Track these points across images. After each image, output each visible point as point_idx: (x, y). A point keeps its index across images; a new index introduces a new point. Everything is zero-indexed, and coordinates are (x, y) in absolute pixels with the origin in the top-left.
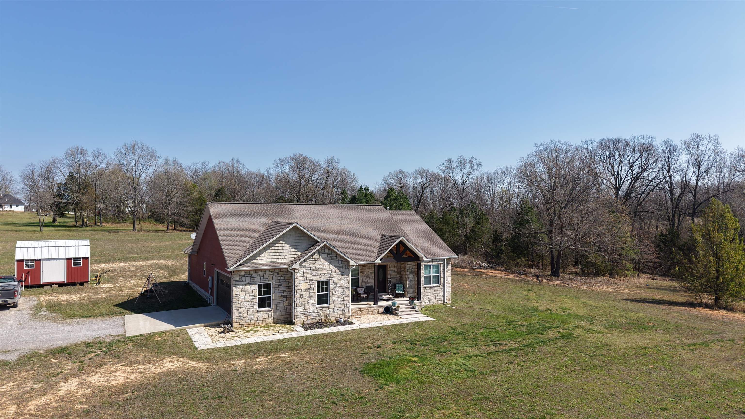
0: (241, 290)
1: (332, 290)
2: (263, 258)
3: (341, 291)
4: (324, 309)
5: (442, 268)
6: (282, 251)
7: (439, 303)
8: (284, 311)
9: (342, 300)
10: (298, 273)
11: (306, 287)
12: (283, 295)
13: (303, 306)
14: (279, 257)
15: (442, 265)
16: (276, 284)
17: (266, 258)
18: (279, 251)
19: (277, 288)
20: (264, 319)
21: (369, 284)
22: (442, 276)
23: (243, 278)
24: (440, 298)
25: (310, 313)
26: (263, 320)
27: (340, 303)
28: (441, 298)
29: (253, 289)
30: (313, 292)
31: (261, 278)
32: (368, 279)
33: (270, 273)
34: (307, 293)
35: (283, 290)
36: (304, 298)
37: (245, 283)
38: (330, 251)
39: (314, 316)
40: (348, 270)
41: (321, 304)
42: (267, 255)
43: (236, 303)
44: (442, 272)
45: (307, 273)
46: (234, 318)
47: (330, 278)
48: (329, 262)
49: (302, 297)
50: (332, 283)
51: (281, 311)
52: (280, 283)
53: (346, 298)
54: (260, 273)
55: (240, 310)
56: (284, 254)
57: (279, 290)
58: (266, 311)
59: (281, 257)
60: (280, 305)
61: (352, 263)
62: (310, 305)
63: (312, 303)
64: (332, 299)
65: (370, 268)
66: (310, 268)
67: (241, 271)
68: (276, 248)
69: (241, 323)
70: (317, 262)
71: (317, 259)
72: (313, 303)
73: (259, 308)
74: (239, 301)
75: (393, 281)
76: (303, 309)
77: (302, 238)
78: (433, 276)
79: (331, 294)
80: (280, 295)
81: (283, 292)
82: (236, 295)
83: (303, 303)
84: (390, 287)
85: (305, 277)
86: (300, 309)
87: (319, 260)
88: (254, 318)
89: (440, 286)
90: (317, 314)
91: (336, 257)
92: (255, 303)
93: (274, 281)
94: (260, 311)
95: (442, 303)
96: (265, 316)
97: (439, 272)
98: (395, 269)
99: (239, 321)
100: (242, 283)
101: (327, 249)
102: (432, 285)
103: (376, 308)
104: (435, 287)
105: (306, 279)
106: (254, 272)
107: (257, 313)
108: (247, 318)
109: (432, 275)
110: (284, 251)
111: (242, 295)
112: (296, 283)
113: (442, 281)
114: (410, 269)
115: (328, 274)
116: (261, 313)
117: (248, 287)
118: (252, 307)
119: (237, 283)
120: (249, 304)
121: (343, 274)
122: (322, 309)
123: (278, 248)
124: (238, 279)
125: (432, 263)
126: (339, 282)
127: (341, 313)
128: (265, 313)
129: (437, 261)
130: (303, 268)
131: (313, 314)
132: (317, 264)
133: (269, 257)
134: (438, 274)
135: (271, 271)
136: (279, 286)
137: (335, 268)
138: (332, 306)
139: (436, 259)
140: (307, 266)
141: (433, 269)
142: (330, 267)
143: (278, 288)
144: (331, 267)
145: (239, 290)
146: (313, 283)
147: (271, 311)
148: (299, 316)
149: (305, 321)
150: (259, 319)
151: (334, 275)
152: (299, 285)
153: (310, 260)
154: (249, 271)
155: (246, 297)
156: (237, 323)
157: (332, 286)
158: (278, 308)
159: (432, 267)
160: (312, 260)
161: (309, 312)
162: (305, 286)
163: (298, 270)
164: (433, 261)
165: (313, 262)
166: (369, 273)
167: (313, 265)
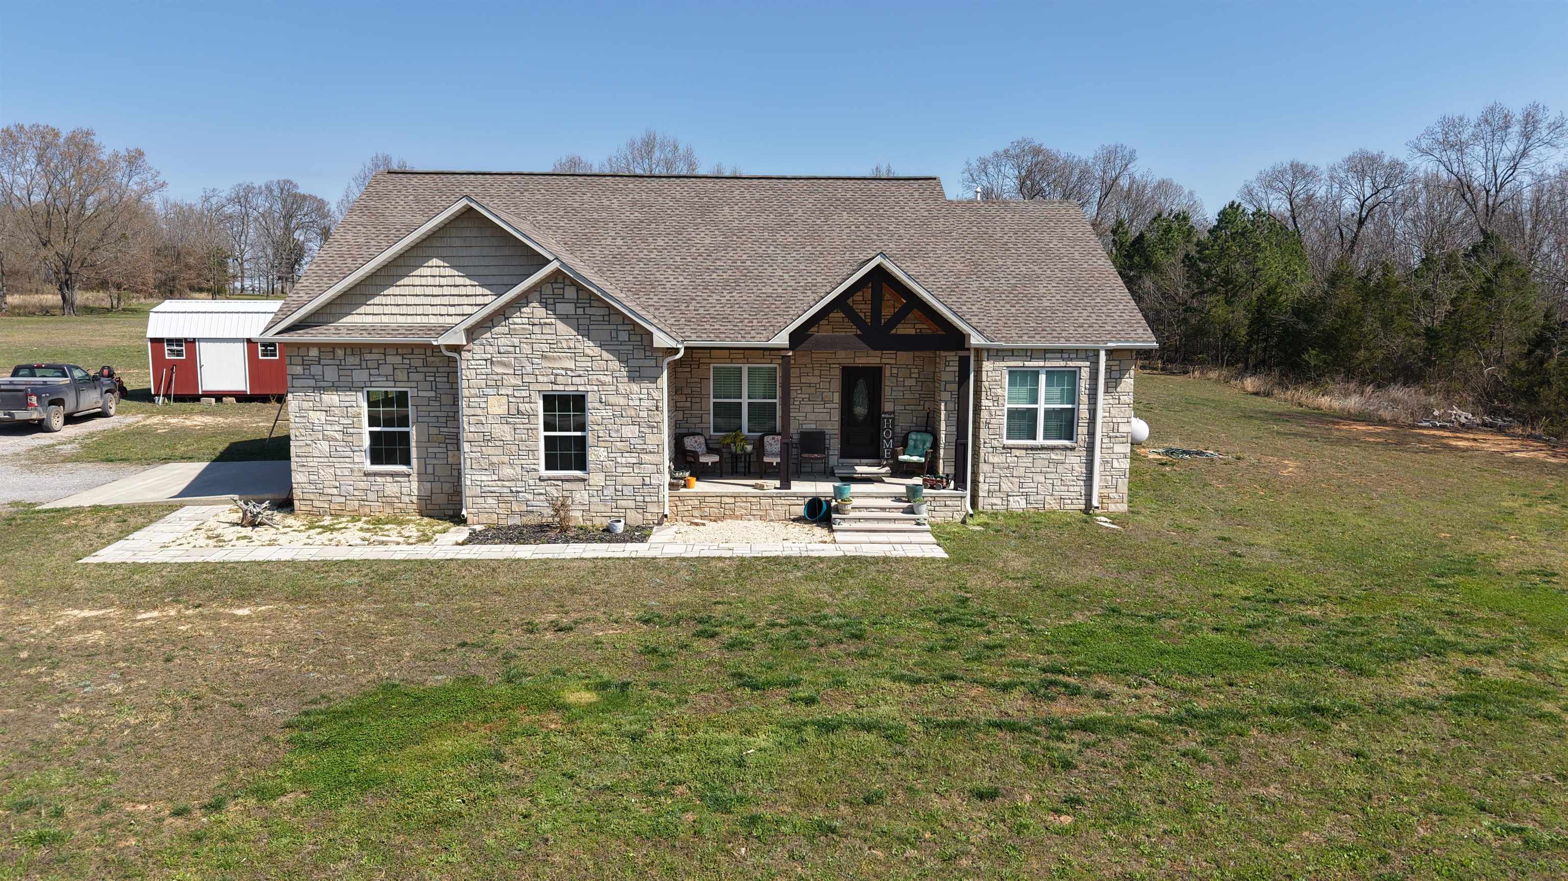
0: (311, 404)
1: (596, 427)
2: (376, 310)
3: (630, 431)
4: (567, 486)
5: (1084, 384)
6: (437, 291)
7: (1067, 507)
8: (449, 479)
9: (634, 461)
10: (473, 362)
11: (503, 410)
12: (446, 430)
13: (493, 467)
14: (430, 310)
15: (1085, 374)
16: (420, 394)
17: (387, 310)
18: (428, 291)
19: (424, 408)
20: (389, 500)
21: (813, 426)
22: (1084, 413)
23: (316, 370)
24: (1071, 489)
25: (518, 492)
26: (384, 500)
27: (626, 470)
28: (1077, 489)
29: (347, 404)
30: (528, 426)
31: (372, 372)
32: (809, 408)
33: (400, 358)
34: (506, 428)
35: (445, 414)
36: (497, 443)
37: (323, 384)
38: (583, 295)
39: (534, 503)
40: (653, 363)
41: (561, 469)
42: (388, 300)
43: (298, 443)
44: (1084, 398)
45: (503, 364)
46: (294, 486)
47: (589, 388)
48: (585, 331)
49: (488, 439)
50: (597, 405)
51: (442, 479)
52: (433, 394)
53: (646, 458)
54: (368, 356)
55: (311, 464)
56: (445, 300)
57: (432, 414)
58: (393, 475)
59: (435, 310)
60: (434, 461)
61: (661, 340)
62: (519, 469)
63: (523, 462)
64: (595, 454)
65: (817, 372)
66: (512, 349)
67: (308, 345)
68: (417, 281)
69: (316, 503)
70: (537, 329)
71: (536, 321)
72: (529, 462)
73: (373, 463)
74: (309, 438)
75: (903, 423)
76: (496, 478)
77: (506, 252)
78: (1048, 412)
79: (590, 440)
80: (434, 431)
81: (444, 420)
82: (297, 420)
83: (495, 459)
84: (888, 441)
85: (496, 377)
86: (484, 478)
87: (546, 324)
88: (356, 493)
89: (1073, 449)
90: (542, 497)
91: (606, 318)
92: (357, 449)
93: (414, 384)
94: (375, 474)
95: (1083, 507)
96: (391, 488)
97: (1072, 397)
98: (912, 382)
99: (312, 497)
100: (312, 383)
101: (573, 289)
102: (1040, 441)
103: (778, 501)
104: (1053, 448)
105: (499, 383)
106: (349, 351)
107: (365, 478)
108: (335, 491)
109: (1042, 406)
110: (446, 290)
111: (317, 421)
112: (466, 392)
113: (1082, 430)
115: (578, 373)
116: (378, 479)
117: (331, 398)
118: (347, 460)
119: (297, 383)
120: (338, 449)
121: (635, 376)
122: (560, 483)
123: (424, 281)
124: (299, 370)
125: (1042, 364)
126: (622, 401)
127: (631, 504)
128: (389, 479)
129: (1066, 356)
130: (488, 348)
131: (530, 497)
132: (539, 336)
133: (395, 310)
134: (1070, 406)
135: (400, 351)
136: (432, 403)
137: (606, 355)
138: (597, 479)
139: (1062, 351)
140: (503, 341)
141: (1049, 383)
142: (587, 351)
143: (429, 408)
144: (590, 348)
145: (305, 405)
146: (527, 400)
147: (409, 475)
148: (481, 500)
149: (503, 516)
150: (372, 496)
151: (602, 378)
152: (477, 400)
153: (511, 321)
154: (333, 346)
155: (329, 428)
156: (304, 502)
157: (595, 414)
158: (430, 470)
159: (1043, 378)
160: (516, 320)
161: (514, 489)
162: (497, 406)
163: (469, 351)
164: (1047, 355)
165: (523, 329)
166: (813, 390)
167: (525, 340)
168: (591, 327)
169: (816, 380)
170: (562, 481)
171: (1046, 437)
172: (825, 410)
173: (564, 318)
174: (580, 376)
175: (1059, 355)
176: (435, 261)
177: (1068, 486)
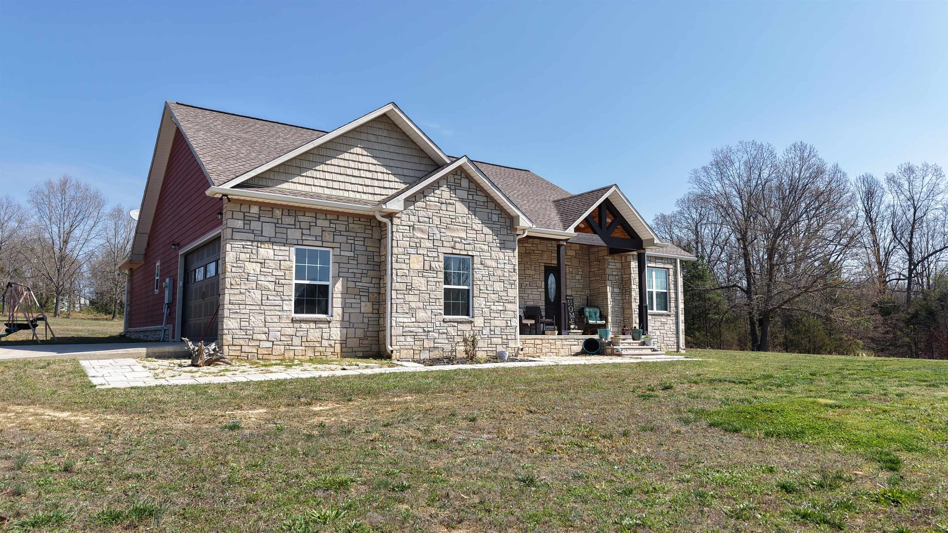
0: (248, 255)
1: (479, 283)
2: (310, 181)
3: (498, 286)
4: (461, 327)
5: (671, 278)
6: (356, 173)
7: (670, 350)
8: (361, 326)
9: (501, 308)
10: (400, 227)
11: (419, 266)
12: (361, 284)
13: (412, 312)
14: (349, 187)
15: (671, 272)
16: (343, 253)
17: (317, 182)
18: (349, 172)
19: (345, 266)
20: (311, 344)
21: (532, 303)
22: (673, 295)
23: (255, 225)
25: (429, 332)
26: (307, 344)
27: (496, 315)
28: (673, 339)
29: (281, 258)
30: (436, 280)
31: (305, 232)
32: (529, 291)
33: (328, 222)
34: (423, 280)
35: (360, 271)
36: (416, 292)
37: (260, 238)
38: (473, 186)
39: (439, 341)
40: (512, 238)
41: (454, 314)
42: (318, 174)
43: (232, 291)
44: (672, 286)
45: (422, 231)
46: (226, 332)
47: (474, 253)
48: (472, 212)
49: (410, 288)
50: (480, 266)
51: (356, 326)
52: (352, 254)
53: (509, 306)
54: (302, 218)
55: (243, 311)
56: (360, 181)
57: (350, 271)
58: (315, 322)
59: (355, 188)
60: (351, 310)
61: (524, 222)
62: (429, 312)
63: (433, 307)
64: (478, 303)
65: (533, 268)
66: (427, 220)
67: (251, 203)
68: (342, 163)
69: (245, 349)
70: (444, 207)
71: (444, 201)
72: (436, 307)
73: (296, 312)
74: (243, 287)
75: (578, 303)
76: (413, 320)
77: (406, 151)
78: (658, 294)
79: (476, 292)
80: (351, 284)
81: (359, 276)
82: (234, 270)
83: (413, 305)
84: (572, 314)
85: (416, 240)
86: (405, 320)
87: (450, 204)
88: (283, 338)
90: (445, 336)
91: (486, 204)
92: (287, 298)
93: (338, 245)
94: (301, 321)
95: (676, 350)
96: (314, 334)
97: (667, 285)
98: (578, 277)
99: (242, 342)
100: (251, 236)
101: (467, 180)
102: (655, 310)
103: (565, 343)
104: (662, 315)
105: (418, 245)
106: (286, 212)
107: (291, 325)
108: (264, 337)
109: (654, 290)
110: (363, 174)
111: (252, 272)
112: (395, 250)
113: (673, 305)
114: (612, 275)
115: (468, 242)
116: (304, 325)
117: (266, 252)
118: (277, 308)
119: (236, 235)
120: (270, 297)
121: (503, 246)
122: (456, 324)
123: (346, 164)
124: (240, 224)
125: (654, 266)
126: (494, 264)
127: (499, 341)
128: (312, 325)
129: (663, 262)
130: (411, 217)
131: (436, 335)
132: (445, 212)
133: (324, 183)
134: (665, 291)
135: (329, 217)
136: (351, 262)
137: (486, 230)
138: (479, 322)
139: (662, 258)
140: (421, 213)
141: (657, 277)
142: (474, 226)
143: (349, 266)
144: (477, 224)
145: (243, 256)
146: (436, 259)
147: (329, 322)
148: (402, 339)
149: (418, 352)
150: (297, 341)
151: (483, 246)
152: (403, 257)
153: (427, 198)
154: (272, 207)
155: (263, 278)
156: (234, 348)
157: (478, 273)
158: (346, 318)
159: (654, 274)
160: (432, 199)
161: (426, 329)
162: (416, 263)
163: (399, 218)
164: (657, 261)
165: (436, 205)
166: (531, 279)
167: (436, 214)
168: (477, 209)
169: (533, 272)
170: (458, 322)
171: (657, 309)
172: (538, 293)
173: (462, 200)
174: (469, 244)
175: (661, 261)
176: (358, 150)
177: (669, 337)
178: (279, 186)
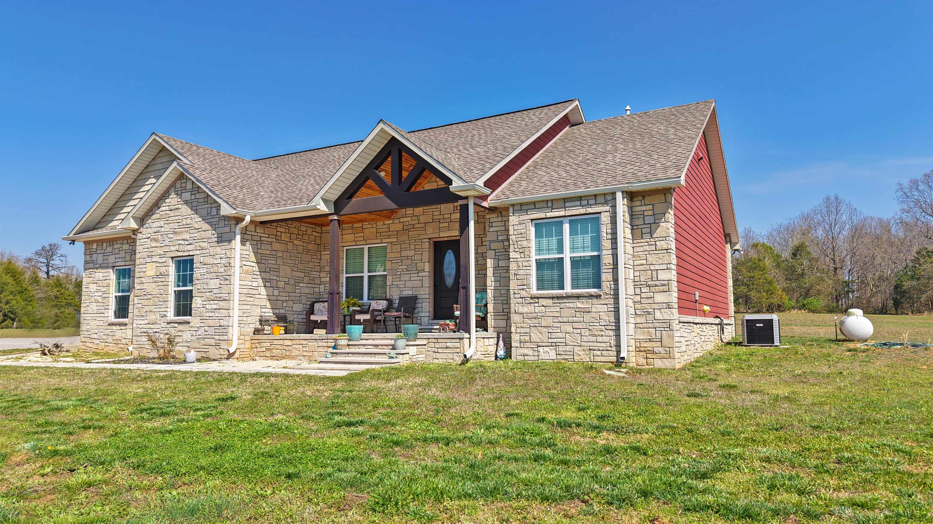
0: (91, 279)
1: (198, 282)
2: (122, 217)
3: (214, 284)
4: (181, 327)
5: (605, 229)
7: (597, 359)
9: (218, 307)
10: (142, 241)
11: (153, 273)
13: (147, 315)
15: (605, 218)
21: (410, 292)
23: (95, 257)
24: (600, 339)
25: (157, 332)
26: (115, 342)
27: (211, 314)
28: (605, 339)
29: (105, 278)
30: (164, 284)
31: (117, 256)
32: (406, 277)
33: (129, 245)
34: (154, 285)
36: (149, 297)
37: (97, 266)
40: (228, 229)
43: (84, 305)
44: (606, 244)
45: (156, 240)
46: (81, 333)
47: (195, 252)
48: (194, 211)
49: (145, 294)
50: (199, 265)
53: (222, 304)
54: (115, 246)
55: (88, 318)
58: (120, 325)
61: (225, 210)
62: (158, 315)
64: (197, 303)
65: (412, 247)
66: (159, 229)
67: (93, 242)
69: (88, 344)
70: (172, 213)
71: (172, 207)
72: (163, 310)
73: (115, 317)
74: (89, 301)
76: (147, 322)
78: (573, 261)
79: (195, 292)
82: (85, 293)
83: (148, 309)
85: (152, 250)
86: (141, 322)
87: (177, 209)
88: (104, 337)
89: (598, 297)
91: (206, 199)
93: (133, 263)
94: (115, 325)
97: (597, 244)
99: (87, 340)
100: (93, 265)
102: (568, 289)
104: (578, 297)
105: (153, 254)
106: (108, 243)
107: (109, 327)
108: (96, 336)
109: (567, 255)
111: (93, 290)
112: (137, 262)
113: (606, 277)
115: (190, 242)
116: (116, 328)
117: (99, 275)
119: (87, 266)
120: (100, 308)
124: (88, 257)
125: (562, 213)
126: (211, 261)
128: (119, 328)
129: (584, 202)
130: (149, 229)
132: (173, 218)
134: (595, 253)
137: (205, 226)
138: (196, 322)
139: (580, 198)
140: (156, 224)
141: (573, 232)
146: (164, 264)
147: (127, 325)
150: (110, 339)
151: (202, 244)
152: (142, 266)
153: (160, 209)
154: (103, 241)
155: (97, 294)
157: (198, 272)
159: (566, 227)
160: (163, 209)
162: (151, 270)
163: (141, 233)
164: (567, 204)
165: (166, 214)
166: (409, 262)
167: (166, 222)
168: (198, 207)
171: (573, 287)
172: (419, 278)
173: (186, 202)
174: (190, 244)
175: (578, 203)
177: (595, 336)
178: (110, 225)
